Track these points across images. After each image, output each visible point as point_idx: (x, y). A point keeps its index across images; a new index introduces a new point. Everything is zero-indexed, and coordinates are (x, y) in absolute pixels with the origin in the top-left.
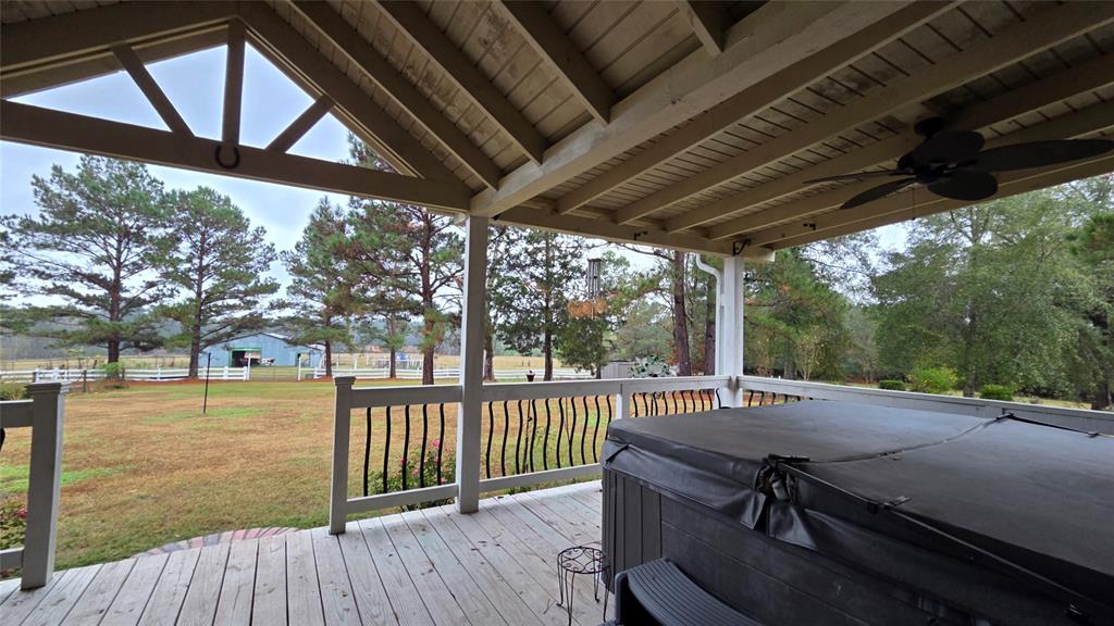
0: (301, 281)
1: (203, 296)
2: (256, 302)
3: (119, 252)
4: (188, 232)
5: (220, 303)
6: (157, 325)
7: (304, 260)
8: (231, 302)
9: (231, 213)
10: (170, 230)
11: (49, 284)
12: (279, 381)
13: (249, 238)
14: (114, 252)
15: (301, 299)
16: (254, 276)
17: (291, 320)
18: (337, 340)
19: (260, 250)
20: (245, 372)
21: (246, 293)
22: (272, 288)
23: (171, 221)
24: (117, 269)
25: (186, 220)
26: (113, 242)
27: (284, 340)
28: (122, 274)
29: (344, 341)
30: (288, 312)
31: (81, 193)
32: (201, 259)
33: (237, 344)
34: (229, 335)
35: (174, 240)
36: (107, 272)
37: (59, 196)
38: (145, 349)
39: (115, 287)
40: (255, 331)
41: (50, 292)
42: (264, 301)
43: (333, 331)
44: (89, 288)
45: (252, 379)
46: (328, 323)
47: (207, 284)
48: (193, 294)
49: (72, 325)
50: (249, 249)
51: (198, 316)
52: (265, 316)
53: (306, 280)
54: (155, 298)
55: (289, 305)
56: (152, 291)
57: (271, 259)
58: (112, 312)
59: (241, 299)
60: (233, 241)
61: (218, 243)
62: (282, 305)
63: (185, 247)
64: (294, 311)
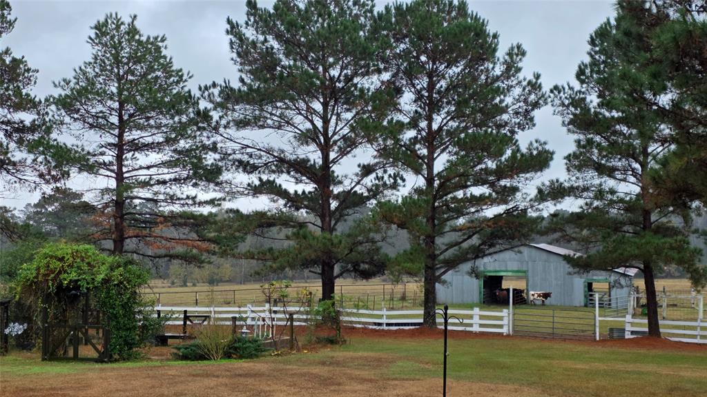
0: (590, 142)
1: (437, 183)
2: (515, 190)
3: (326, 122)
4: (410, 75)
5: (460, 194)
6: (378, 237)
7: (593, 100)
8: (477, 191)
9: (468, 28)
10: (386, 76)
11: (254, 179)
12: (564, 339)
13: (498, 71)
14: (319, 123)
15: (592, 178)
16: (509, 140)
17: (576, 218)
18: (668, 261)
19: (517, 91)
20: (504, 319)
21: (500, 173)
22: (540, 160)
23: (385, 60)
24: (325, 149)
25: (407, 52)
26: (317, 106)
27: (567, 258)
28: (332, 155)
29: (680, 262)
30: (571, 205)
31: (279, 37)
32: (430, 120)
33: (489, 264)
34: (478, 253)
35: (390, 93)
36: (313, 154)
37: (254, 44)
38: (366, 275)
39: (323, 176)
40: (516, 242)
41: (256, 191)
42: (529, 186)
43: (658, 241)
44: (298, 181)
45: (518, 334)
46: (646, 224)
47: (440, 164)
48: (421, 182)
49: (280, 239)
50: (498, 91)
51: (431, 219)
52: (532, 214)
53: (598, 139)
54: (375, 192)
55: (572, 191)
56: (370, 180)
57: (536, 105)
58: (322, 217)
59: (492, 185)
60: (475, 79)
61: (452, 87)
62: (557, 192)
63: (407, 100)
64: (581, 202)
